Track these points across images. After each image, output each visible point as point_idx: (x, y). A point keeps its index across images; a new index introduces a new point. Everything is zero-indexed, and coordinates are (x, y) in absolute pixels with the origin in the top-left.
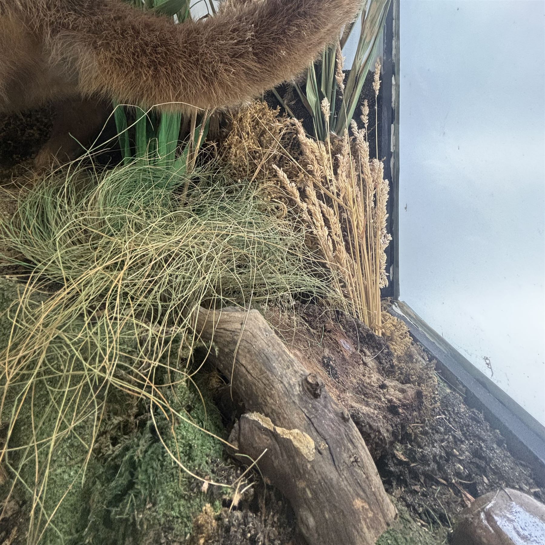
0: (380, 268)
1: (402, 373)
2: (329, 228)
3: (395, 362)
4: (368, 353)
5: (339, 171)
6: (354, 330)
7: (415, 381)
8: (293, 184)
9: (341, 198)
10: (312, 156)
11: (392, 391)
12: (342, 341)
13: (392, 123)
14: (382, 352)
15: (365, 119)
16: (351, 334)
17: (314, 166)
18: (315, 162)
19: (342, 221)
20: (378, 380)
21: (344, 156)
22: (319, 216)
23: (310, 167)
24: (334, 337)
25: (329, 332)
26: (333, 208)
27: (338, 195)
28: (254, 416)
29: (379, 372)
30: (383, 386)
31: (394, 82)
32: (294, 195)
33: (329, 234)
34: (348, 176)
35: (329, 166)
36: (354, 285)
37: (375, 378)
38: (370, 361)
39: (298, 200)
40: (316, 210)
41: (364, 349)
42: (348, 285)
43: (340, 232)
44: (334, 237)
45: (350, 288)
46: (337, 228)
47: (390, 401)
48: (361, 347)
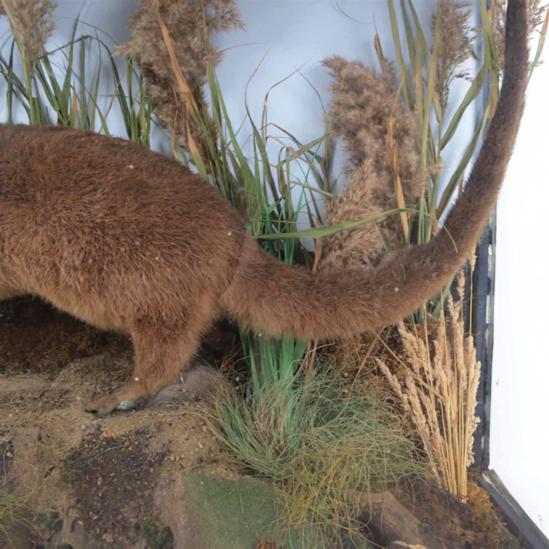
0: (468, 449)
1: (477, 527)
2: (427, 417)
3: (473, 520)
4: (455, 515)
5: (435, 360)
6: (445, 499)
7: (485, 531)
8: (395, 376)
9: (437, 387)
10: (411, 350)
11: (469, 537)
12: (436, 507)
13: (488, 294)
14: (465, 514)
15: (461, 291)
16: (443, 502)
17: (413, 359)
18: (414, 355)
19: (438, 408)
20: (461, 531)
21: (440, 342)
22: (418, 406)
23: (410, 360)
24: (430, 504)
25: (427, 501)
26: (430, 397)
27: (435, 384)
28: (397, 542)
29: (462, 527)
30: (464, 535)
31: (490, 252)
32: (396, 388)
33: (427, 423)
34: (444, 363)
35: (426, 357)
36: (446, 464)
37: (459, 530)
38: (456, 520)
39: (400, 392)
40: (416, 402)
41: (452, 512)
42: (442, 465)
43: (436, 420)
44: (431, 424)
45: (443, 467)
46: (434, 415)
47: (466, 542)
48: (450, 511)
